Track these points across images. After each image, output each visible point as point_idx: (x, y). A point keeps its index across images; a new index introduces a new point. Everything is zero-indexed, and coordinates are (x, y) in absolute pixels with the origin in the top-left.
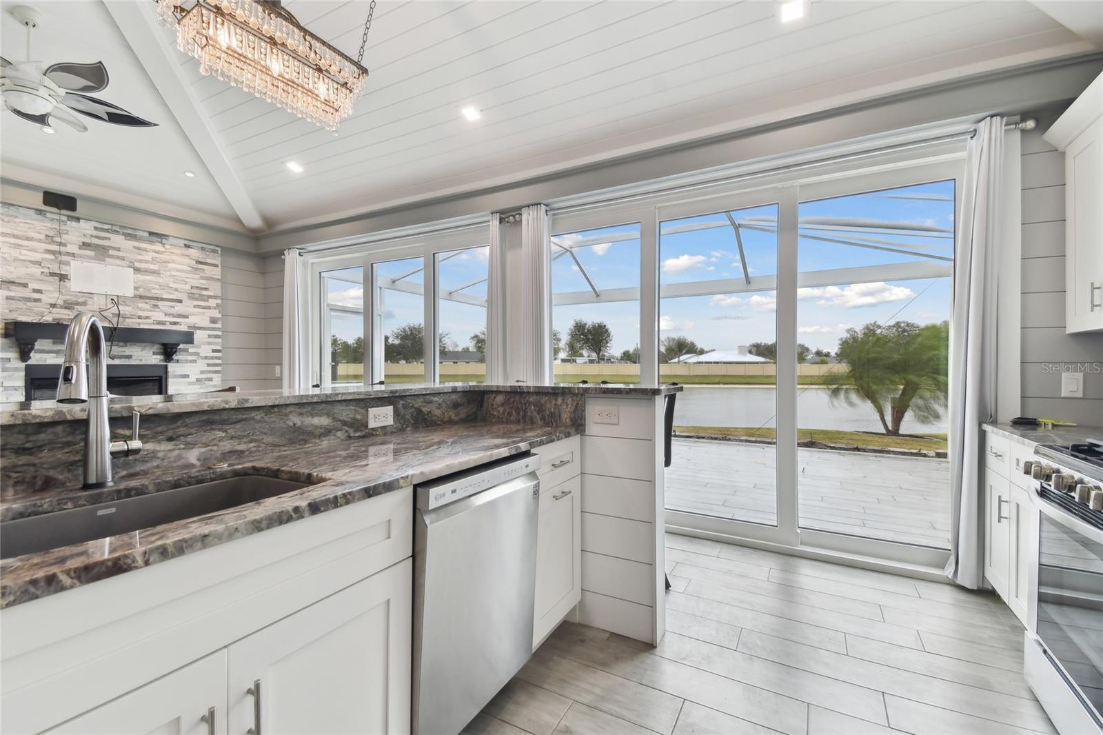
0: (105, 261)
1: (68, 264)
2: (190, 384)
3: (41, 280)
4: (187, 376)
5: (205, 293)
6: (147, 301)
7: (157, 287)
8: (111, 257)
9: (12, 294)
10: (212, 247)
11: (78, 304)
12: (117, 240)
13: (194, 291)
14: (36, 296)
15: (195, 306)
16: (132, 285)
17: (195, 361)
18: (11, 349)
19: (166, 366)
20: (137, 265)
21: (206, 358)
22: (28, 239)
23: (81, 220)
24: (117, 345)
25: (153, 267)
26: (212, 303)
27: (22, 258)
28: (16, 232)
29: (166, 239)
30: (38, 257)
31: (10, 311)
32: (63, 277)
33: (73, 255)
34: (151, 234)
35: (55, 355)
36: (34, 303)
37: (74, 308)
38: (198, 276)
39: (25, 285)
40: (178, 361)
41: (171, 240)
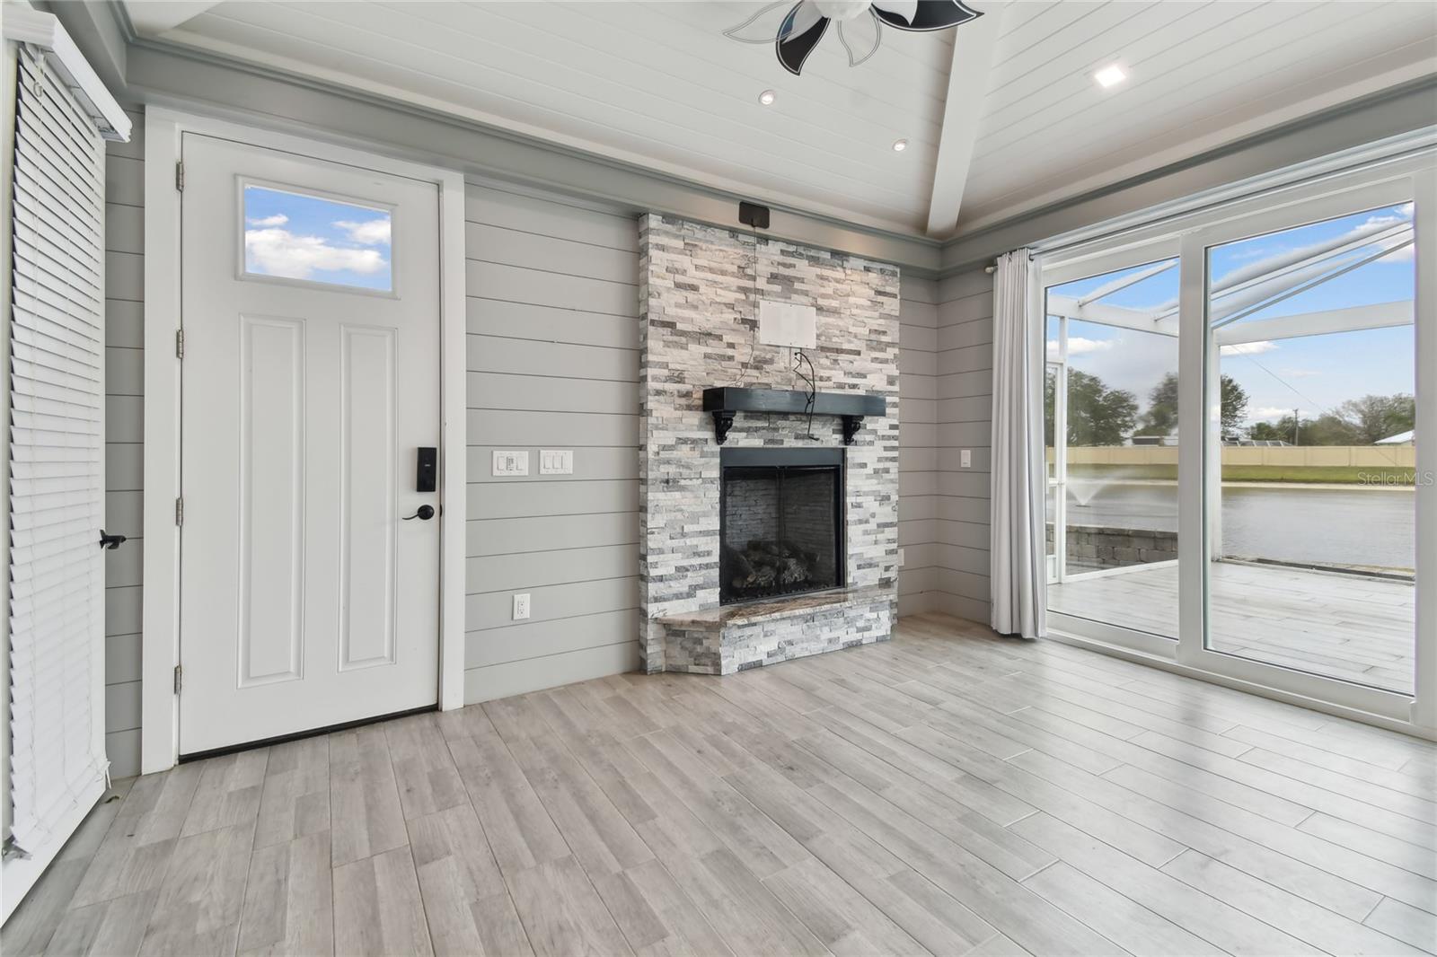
0: (790, 298)
1: (755, 305)
2: (868, 477)
3: (733, 330)
4: (864, 465)
5: (884, 339)
6: (828, 354)
7: (837, 333)
8: (797, 292)
9: (709, 350)
10: (891, 268)
11: (766, 362)
12: (802, 268)
13: (873, 337)
14: (730, 352)
15: (875, 360)
16: (815, 332)
17: (871, 443)
18: (709, 426)
19: (844, 451)
20: (821, 302)
21: (884, 438)
22: (723, 273)
23: (770, 241)
24: (801, 420)
25: (834, 303)
26: (891, 352)
27: (718, 300)
28: (713, 265)
29: (847, 260)
30: (731, 296)
31: (707, 374)
32: (753, 325)
33: (762, 292)
34: (835, 253)
35: (745, 434)
36: (728, 363)
37: (761, 368)
38: (877, 314)
39: (720, 338)
40: (856, 443)
41: (853, 262)
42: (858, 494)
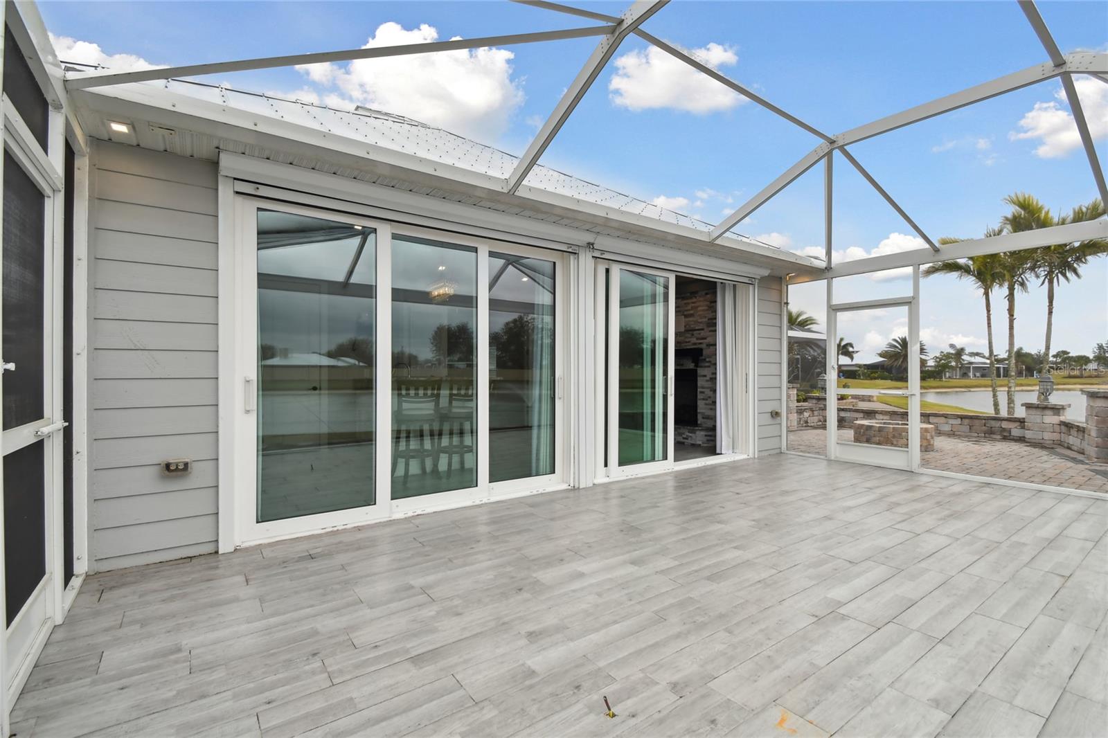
2: (707, 381)
4: (705, 376)
6: (689, 333)
7: (693, 323)
13: (710, 321)
15: (710, 331)
17: (709, 367)
19: (696, 370)
20: (686, 313)
25: (692, 312)
38: (711, 312)
40: (701, 367)
42: (703, 388)
